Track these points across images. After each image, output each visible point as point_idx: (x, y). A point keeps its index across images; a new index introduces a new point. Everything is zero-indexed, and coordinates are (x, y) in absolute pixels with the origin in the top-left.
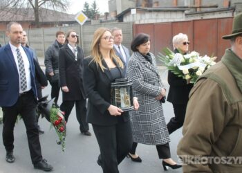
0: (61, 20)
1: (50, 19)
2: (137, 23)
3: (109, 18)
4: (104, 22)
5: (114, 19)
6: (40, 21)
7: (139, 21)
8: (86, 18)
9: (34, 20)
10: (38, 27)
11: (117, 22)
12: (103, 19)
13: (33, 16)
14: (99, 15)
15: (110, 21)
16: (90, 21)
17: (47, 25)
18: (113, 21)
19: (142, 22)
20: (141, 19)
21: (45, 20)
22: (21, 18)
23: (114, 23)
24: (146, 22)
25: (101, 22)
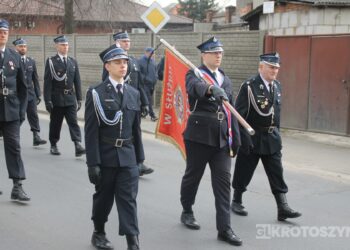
0: (122, 19)
1: (98, 16)
2: (290, 33)
4: (221, 28)
6: (77, 18)
7: (295, 28)
8: (167, 19)
9: (63, 14)
11: (246, 29)
13: (62, 7)
16: (192, 25)
17: (88, 27)
19: (300, 32)
20: (299, 24)
21: (87, 18)
22: (34, 10)
24: (309, 32)
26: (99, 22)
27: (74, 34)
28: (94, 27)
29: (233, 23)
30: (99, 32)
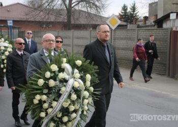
0: (94, 23)
1: (83, 21)
3: (148, 23)
4: (141, 27)
5: (153, 24)
6: (73, 22)
8: (119, 22)
9: (66, 21)
10: (69, 29)
11: (156, 27)
12: (141, 24)
13: (66, 18)
14: (137, 19)
15: (148, 26)
16: (127, 26)
17: (79, 27)
18: (151, 26)
21: (77, 22)
22: (52, 19)
23: (153, 28)
25: (139, 26)
26: (83, 24)
27: (72, 30)
28: (81, 27)
29: (147, 25)
30: (83, 29)
